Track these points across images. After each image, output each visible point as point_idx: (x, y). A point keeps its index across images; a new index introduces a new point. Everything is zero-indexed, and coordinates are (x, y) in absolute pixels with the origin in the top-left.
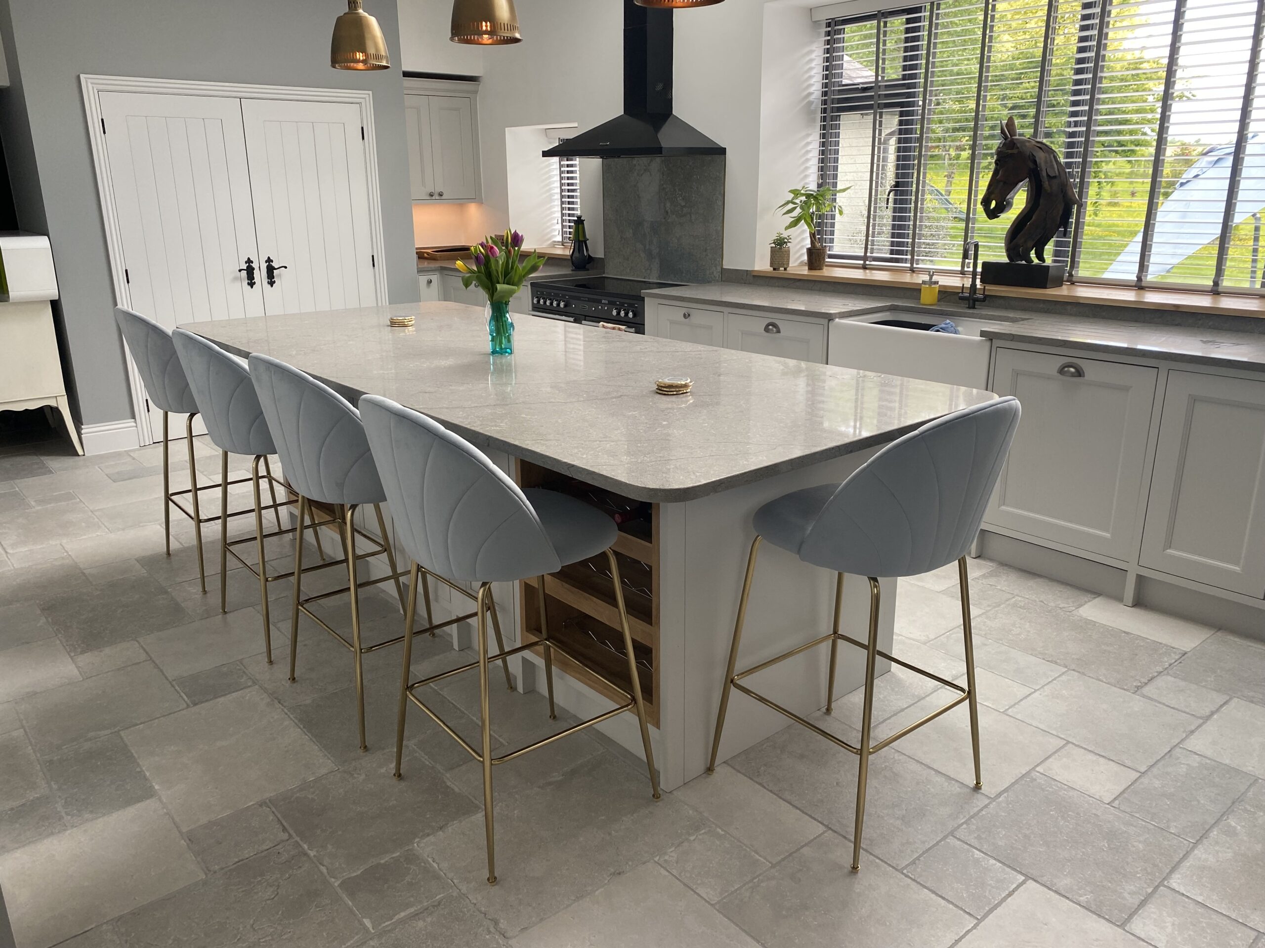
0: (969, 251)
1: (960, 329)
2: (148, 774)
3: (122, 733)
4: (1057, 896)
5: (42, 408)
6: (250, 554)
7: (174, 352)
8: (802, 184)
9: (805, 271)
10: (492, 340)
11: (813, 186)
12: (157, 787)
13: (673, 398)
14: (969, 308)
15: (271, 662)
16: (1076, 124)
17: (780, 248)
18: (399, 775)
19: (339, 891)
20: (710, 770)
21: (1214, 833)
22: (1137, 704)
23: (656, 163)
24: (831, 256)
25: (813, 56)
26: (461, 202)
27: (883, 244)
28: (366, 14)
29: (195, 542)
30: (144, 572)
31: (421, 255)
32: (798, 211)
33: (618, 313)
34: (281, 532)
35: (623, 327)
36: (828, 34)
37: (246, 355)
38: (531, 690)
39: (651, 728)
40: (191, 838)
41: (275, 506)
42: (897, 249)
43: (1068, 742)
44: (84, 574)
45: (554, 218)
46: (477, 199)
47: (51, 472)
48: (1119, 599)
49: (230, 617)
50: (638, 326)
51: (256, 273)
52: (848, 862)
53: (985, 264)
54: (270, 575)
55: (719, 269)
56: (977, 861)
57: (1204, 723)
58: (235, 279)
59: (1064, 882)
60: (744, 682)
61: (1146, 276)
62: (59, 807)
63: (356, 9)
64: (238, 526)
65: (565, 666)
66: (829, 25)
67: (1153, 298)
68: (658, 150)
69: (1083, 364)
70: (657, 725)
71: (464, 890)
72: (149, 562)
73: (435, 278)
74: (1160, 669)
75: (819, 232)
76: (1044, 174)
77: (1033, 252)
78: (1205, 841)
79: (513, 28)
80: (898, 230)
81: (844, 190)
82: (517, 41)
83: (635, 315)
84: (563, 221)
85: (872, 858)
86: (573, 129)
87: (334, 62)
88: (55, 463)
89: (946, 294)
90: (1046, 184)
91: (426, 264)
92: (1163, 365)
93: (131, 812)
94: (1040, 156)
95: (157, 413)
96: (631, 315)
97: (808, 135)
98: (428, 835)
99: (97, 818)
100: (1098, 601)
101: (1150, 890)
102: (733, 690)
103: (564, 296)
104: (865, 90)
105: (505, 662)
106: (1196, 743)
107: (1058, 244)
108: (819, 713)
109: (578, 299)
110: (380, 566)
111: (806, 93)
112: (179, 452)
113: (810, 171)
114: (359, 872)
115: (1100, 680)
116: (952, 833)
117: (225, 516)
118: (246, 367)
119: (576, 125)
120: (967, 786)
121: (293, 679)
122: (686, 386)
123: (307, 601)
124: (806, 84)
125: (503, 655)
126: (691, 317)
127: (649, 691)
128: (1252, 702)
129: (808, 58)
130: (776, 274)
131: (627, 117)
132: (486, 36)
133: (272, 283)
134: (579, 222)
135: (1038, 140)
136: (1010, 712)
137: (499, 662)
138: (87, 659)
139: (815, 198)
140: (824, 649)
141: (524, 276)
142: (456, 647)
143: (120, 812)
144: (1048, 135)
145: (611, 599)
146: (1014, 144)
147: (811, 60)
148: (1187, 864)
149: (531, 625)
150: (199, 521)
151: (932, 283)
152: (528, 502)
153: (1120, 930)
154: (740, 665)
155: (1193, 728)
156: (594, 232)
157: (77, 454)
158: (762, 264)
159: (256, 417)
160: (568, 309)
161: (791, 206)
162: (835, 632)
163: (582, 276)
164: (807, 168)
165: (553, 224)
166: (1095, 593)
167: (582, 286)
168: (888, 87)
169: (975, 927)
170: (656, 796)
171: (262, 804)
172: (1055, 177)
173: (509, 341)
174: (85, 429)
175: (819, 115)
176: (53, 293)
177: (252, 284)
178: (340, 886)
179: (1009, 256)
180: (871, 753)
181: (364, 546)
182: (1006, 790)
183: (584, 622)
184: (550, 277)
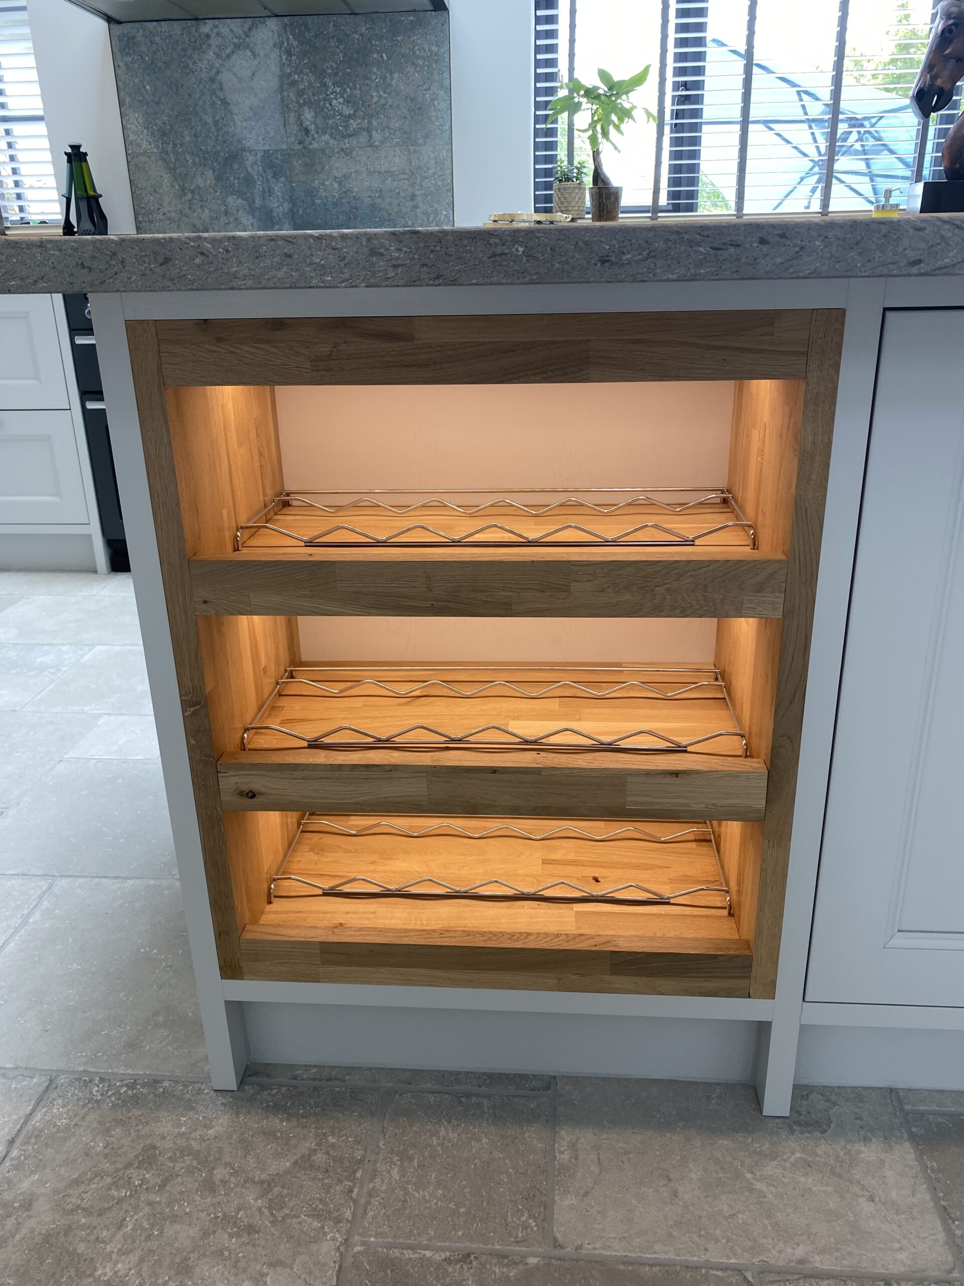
134: (77, 157)
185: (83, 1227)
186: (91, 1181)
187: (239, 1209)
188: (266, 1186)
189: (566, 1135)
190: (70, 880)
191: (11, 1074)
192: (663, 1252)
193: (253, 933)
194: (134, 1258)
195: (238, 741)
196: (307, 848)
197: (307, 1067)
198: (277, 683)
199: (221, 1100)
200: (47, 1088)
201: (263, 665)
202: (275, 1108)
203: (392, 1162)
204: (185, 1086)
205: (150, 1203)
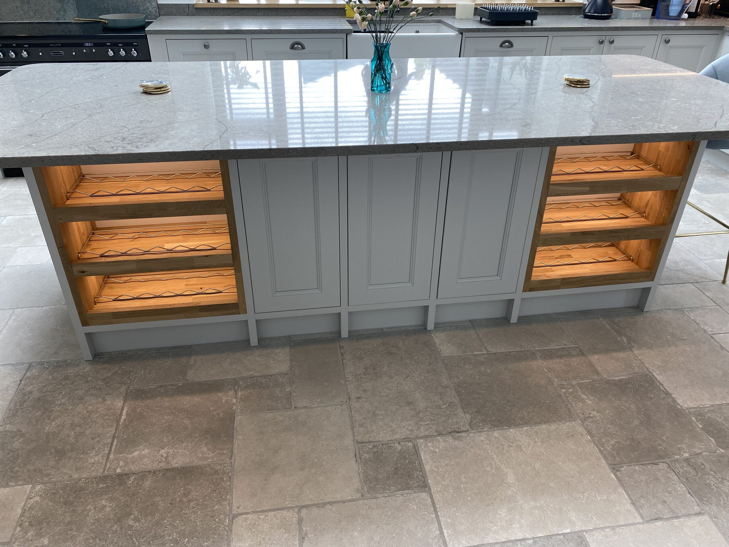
185: (49, 395)
186: (49, 385)
187: (96, 385)
188: (104, 380)
189: (193, 358)
190: (20, 309)
191: (15, 365)
192: (216, 378)
193: (90, 312)
194: (66, 399)
195: (77, 257)
196: (107, 288)
197: (114, 352)
198: (88, 237)
199: (88, 363)
200: (29, 367)
201: (82, 232)
202: (105, 363)
203: (141, 370)
204: (75, 361)
205: (69, 388)
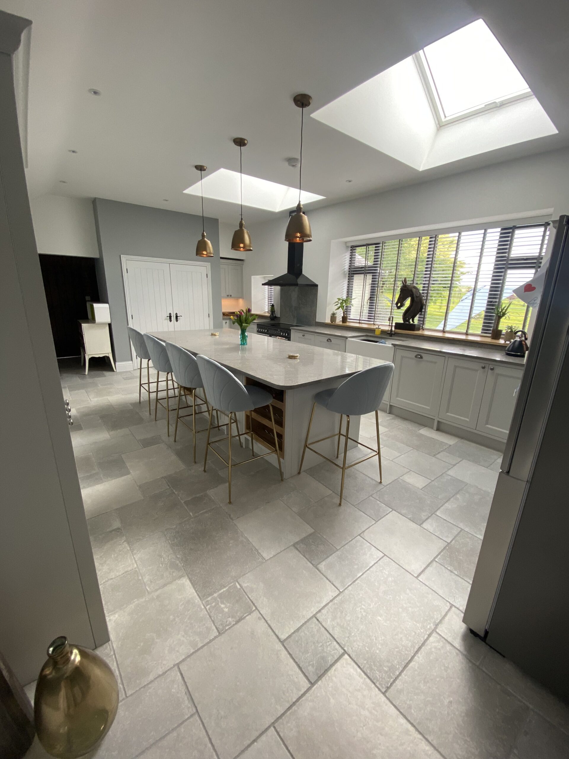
0: (391, 319)
1: (387, 343)
2: (129, 467)
3: (122, 455)
4: (401, 516)
5: (104, 357)
6: (164, 403)
7: (144, 341)
8: (341, 296)
9: (341, 323)
10: (241, 340)
11: (345, 297)
12: (131, 471)
13: (293, 360)
14: (390, 336)
15: (169, 436)
16: (426, 281)
17: (333, 317)
18: (205, 471)
19: (183, 504)
20: (299, 473)
21: (452, 499)
22: (434, 459)
23: (297, 289)
24: (349, 319)
25: (346, 257)
26: (237, 298)
27: (365, 317)
28: (207, 240)
29: (148, 399)
30: (132, 408)
31: (224, 314)
32: (339, 305)
33: (283, 334)
34: (175, 397)
35: (284, 338)
36: (351, 250)
37: (164, 341)
38: (247, 447)
39: (281, 460)
40: (140, 487)
41: (174, 389)
42: (370, 317)
43: (411, 470)
44: (113, 407)
45: (266, 304)
46: (242, 297)
47: (105, 376)
48: (432, 428)
49: (158, 422)
50: (288, 338)
51: (172, 318)
52: (338, 502)
53: (396, 323)
54: (170, 409)
55: (315, 322)
56: (378, 504)
57: (454, 466)
58: (166, 319)
59: (404, 512)
60: (310, 446)
61: (446, 328)
62: (102, 476)
63: (204, 238)
64: (161, 395)
65: (257, 440)
66: (351, 247)
67: (448, 335)
68: (296, 285)
69: (423, 355)
70: (283, 458)
71: (221, 505)
72: (134, 404)
73: (228, 321)
74: (442, 450)
75: (346, 312)
76: (415, 296)
77: (411, 319)
78: (449, 502)
79: (250, 246)
80: (370, 312)
81: (354, 299)
82: (251, 250)
83: (288, 335)
84: (268, 305)
85: (346, 501)
86: (272, 277)
87: (197, 254)
88: (107, 374)
89: (383, 332)
90: (415, 299)
91: (225, 317)
92: (447, 356)
93: (123, 478)
94: (414, 290)
95: (139, 359)
96: (287, 335)
97: (344, 281)
98: (212, 489)
99: (112, 480)
100: (426, 428)
101: (430, 515)
102: (307, 449)
103: (267, 328)
104: (362, 268)
105: (240, 438)
106: (451, 473)
107: (419, 318)
108: (335, 458)
109: (271, 329)
110: (204, 408)
111: (343, 268)
112: (144, 372)
113: (344, 292)
114: (190, 499)
115: (423, 452)
116: (371, 496)
117: (157, 391)
118: (165, 345)
119: (273, 276)
120: (378, 482)
121: (175, 441)
122: (297, 356)
123: (180, 417)
124: (344, 265)
125: (239, 435)
126: (305, 336)
127: (281, 448)
128: (469, 461)
129: (345, 257)
130: (332, 324)
131: (288, 274)
132: (242, 249)
133: (177, 321)
134: (273, 306)
135: (414, 285)
136: (394, 460)
137: (238, 438)
138: (112, 433)
139: (345, 301)
140: (337, 437)
141: (251, 321)
142: (226, 433)
143: (120, 478)
144: (417, 284)
145: (270, 419)
146: (406, 286)
147: (346, 258)
148: (442, 508)
149: (248, 427)
150: (149, 392)
151: (379, 328)
152: (245, 389)
153: (419, 526)
154: (309, 441)
155: (450, 468)
156: (277, 309)
157: (114, 371)
158: (328, 321)
159: (167, 361)
160: (268, 332)
161: (337, 303)
162: (340, 433)
163: (273, 322)
164: (343, 292)
165: (265, 306)
166: (425, 426)
167: (273, 325)
168: (369, 267)
169: (375, 523)
170: (282, 480)
171: (162, 478)
172: (418, 297)
173: (246, 341)
174: (117, 364)
175: (347, 275)
176: (109, 321)
177: (171, 321)
178: (184, 503)
179: (404, 321)
180: (346, 469)
181: (199, 402)
182: (389, 484)
183: (264, 427)
184: (264, 322)
